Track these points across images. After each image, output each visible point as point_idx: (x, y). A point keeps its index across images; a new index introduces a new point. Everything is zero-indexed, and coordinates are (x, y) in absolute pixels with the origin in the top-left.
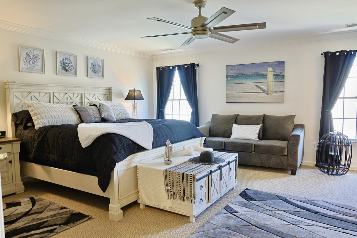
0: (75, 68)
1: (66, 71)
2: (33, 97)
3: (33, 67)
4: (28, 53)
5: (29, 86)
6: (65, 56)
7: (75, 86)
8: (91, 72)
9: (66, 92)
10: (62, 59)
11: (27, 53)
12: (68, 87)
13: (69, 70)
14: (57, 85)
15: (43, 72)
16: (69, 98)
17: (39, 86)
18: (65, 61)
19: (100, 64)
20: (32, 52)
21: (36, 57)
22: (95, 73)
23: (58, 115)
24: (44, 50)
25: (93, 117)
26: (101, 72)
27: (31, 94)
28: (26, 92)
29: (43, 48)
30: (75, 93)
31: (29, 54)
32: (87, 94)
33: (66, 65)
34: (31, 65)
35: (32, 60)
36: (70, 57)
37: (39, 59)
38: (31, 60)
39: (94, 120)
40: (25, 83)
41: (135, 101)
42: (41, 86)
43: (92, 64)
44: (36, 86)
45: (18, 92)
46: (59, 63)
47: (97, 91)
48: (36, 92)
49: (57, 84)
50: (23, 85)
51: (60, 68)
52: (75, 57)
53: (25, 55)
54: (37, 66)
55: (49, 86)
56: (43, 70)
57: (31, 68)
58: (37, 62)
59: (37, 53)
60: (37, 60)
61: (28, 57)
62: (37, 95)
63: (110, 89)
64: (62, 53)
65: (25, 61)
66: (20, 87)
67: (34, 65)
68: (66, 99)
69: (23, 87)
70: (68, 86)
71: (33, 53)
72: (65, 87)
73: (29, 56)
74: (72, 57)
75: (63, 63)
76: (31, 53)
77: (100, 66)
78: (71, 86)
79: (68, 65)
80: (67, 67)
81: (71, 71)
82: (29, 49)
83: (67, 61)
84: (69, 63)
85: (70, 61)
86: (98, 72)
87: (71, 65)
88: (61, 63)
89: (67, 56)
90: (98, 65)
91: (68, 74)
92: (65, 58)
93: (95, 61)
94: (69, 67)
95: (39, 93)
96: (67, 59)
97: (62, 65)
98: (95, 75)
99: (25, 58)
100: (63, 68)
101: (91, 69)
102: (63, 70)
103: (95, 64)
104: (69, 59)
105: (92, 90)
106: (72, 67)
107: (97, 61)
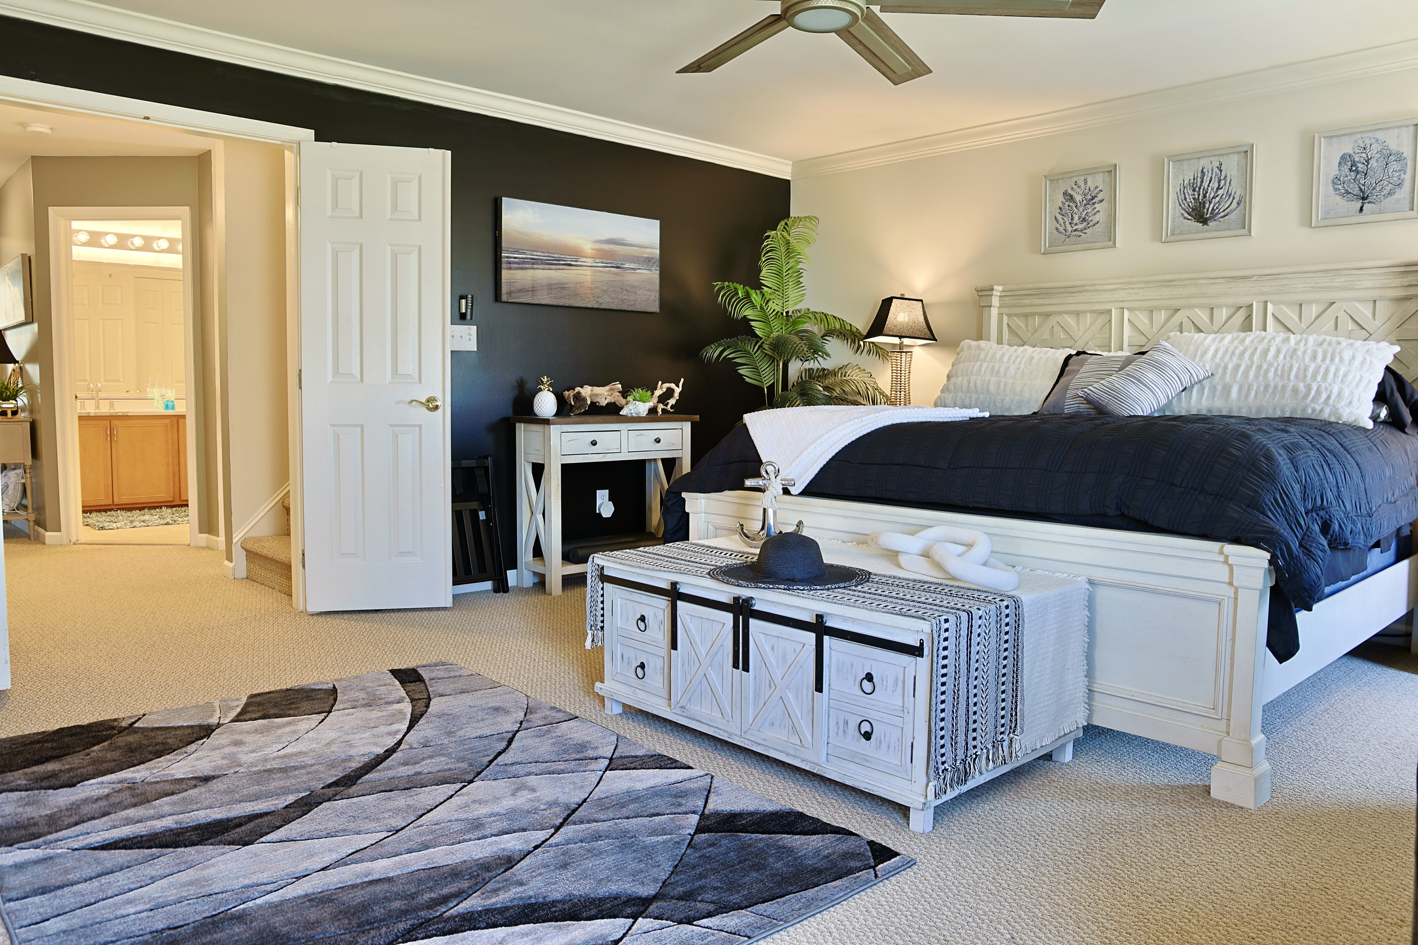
0: (1244, 202)
1: (1205, 222)
2: (1057, 328)
3: (1082, 230)
4: (1070, 191)
5: (1042, 294)
6: (1204, 162)
8: (1338, 198)
9: (1175, 303)
10: (1189, 177)
11: (1065, 194)
13: (1218, 214)
14: (1133, 283)
15: (1111, 243)
17: (1073, 292)
18: (1202, 182)
19: (1401, 143)
20: (1081, 184)
21: (1093, 198)
22: (1363, 199)
24: (1115, 165)
26: (1407, 184)
27: (1053, 320)
28: (1039, 314)
29: (1114, 163)
30: (1221, 307)
31: (1072, 193)
32: (1288, 304)
33: (1205, 196)
34: (1075, 228)
35: (1081, 209)
36: (1221, 159)
37: (1102, 201)
38: (1076, 210)
40: (1030, 286)
42: (1080, 292)
43: (1344, 158)
44: (1064, 293)
45: (1017, 315)
46: (1172, 197)
48: (1065, 313)
49: (1133, 280)
50: (1026, 295)
51: (1178, 214)
52: (1247, 153)
53: (1061, 199)
54: (1094, 225)
55: (1104, 290)
56: (1110, 237)
57: (1075, 236)
58: (1095, 214)
59: (1097, 181)
60: (1096, 205)
61: (1067, 203)
64: (1182, 158)
65: (1059, 217)
66: (1021, 301)
67: (1085, 224)
69: (1027, 302)
70: (1181, 280)
71: (1083, 187)
72: (1168, 284)
73: (1071, 198)
74: (1235, 157)
75: (1191, 192)
76: (1078, 190)
77: (1399, 159)
78: (1193, 279)
79: (1212, 196)
80: (1210, 203)
81: (1225, 216)
82: (1071, 177)
83: (1210, 182)
84: (1219, 186)
85: (1222, 178)
86: (1386, 192)
87: (1230, 190)
88: (1184, 194)
89: (1212, 159)
90: (1388, 156)
91: (1210, 231)
92: (1202, 171)
93: (1368, 142)
94: (1219, 202)
95: (1077, 314)
96: (1212, 171)
97: (1188, 200)
98: (1361, 210)
99: (1060, 208)
100: (1189, 214)
101: (1336, 186)
102: (1188, 219)
103: (1364, 155)
104: (1221, 171)
105: (1310, 285)
106: (1234, 198)
107: (1380, 135)
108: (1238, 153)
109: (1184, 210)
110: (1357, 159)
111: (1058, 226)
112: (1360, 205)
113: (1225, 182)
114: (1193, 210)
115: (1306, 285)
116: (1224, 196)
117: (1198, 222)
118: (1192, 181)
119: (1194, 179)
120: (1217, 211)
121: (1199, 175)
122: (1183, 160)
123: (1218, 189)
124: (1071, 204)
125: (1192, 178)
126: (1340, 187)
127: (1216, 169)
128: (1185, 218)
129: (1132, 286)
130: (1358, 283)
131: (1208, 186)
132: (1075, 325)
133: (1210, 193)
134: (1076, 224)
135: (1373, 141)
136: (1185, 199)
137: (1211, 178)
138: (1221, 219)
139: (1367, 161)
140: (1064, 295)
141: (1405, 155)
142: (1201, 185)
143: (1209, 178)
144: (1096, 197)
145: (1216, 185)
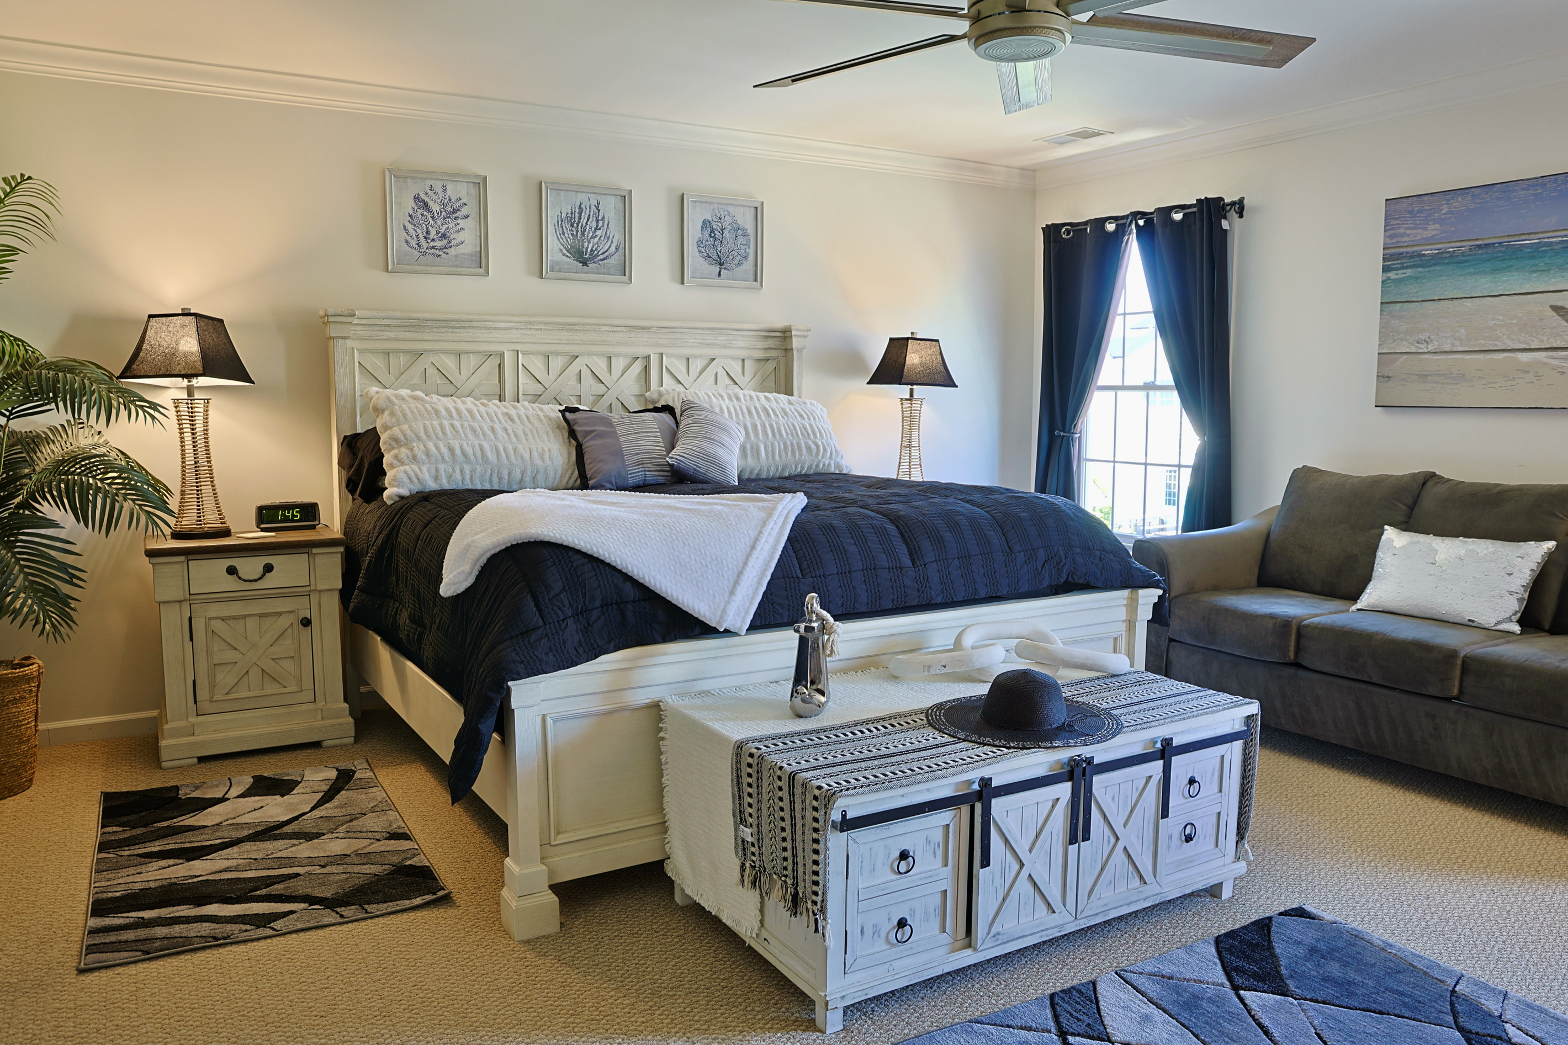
0: (625, 249)
1: (585, 263)
2: (431, 372)
3: (441, 249)
4: (423, 196)
5: (413, 326)
6: (582, 197)
7: (616, 322)
8: (702, 260)
9: (575, 349)
10: (566, 209)
11: (417, 198)
12: (581, 327)
13: (597, 255)
14: (530, 323)
15: (482, 271)
16: (586, 374)
17: (455, 327)
18: (580, 218)
19: (746, 220)
20: (439, 190)
21: (455, 211)
22: (721, 264)
23: (481, 446)
24: (485, 178)
25: (629, 460)
26: (751, 257)
27: (425, 362)
28: (405, 352)
29: (484, 174)
30: (618, 355)
31: (427, 199)
32: (678, 357)
33: (583, 234)
34: (432, 244)
35: (439, 223)
36: (599, 198)
37: (467, 217)
38: (432, 222)
39: (635, 475)
40: (398, 314)
41: (912, 391)
42: (464, 327)
43: (706, 224)
44: (442, 327)
45: (370, 351)
46: (551, 228)
47: (725, 347)
48: (443, 352)
49: (532, 319)
50: (388, 326)
51: (556, 249)
52: (625, 199)
53: (411, 203)
54: (458, 245)
55: (495, 329)
56: (480, 261)
57: (433, 254)
58: (458, 231)
59: (460, 191)
60: (459, 221)
61: (420, 211)
62: (449, 363)
63: (786, 334)
64: (560, 187)
65: (410, 227)
66: (381, 333)
67: (445, 242)
68: (573, 382)
69: (391, 334)
70: (583, 324)
71: (441, 194)
72: (570, 327)
73: (425, 206)
74: (612, 200)
75: (569, 226)
76: (434, 197)
77: (745, 235)
78: (596, 325)
79: (590, 235)
80: (589, 242)
81: (604, 259)
82: (426, 179)
83: (588, 220)
84: (597, 226)
85: (600, 218)
86: (736, 262)
87: (608, 233)
88: (562, 227)
89: (590, 195)
90: (738, 230)
91: (590, 273)
92: (580, 207)
93: (722, 213)
94: (597, 243)
95: (459, 354)
96: (590, 208)
97: (566, 235)
98: (719, 274)
99: (410, 216)
100: (568, 251)
101: (700, 249)
102: (567, 256)
103: (720, 225)
104: (599, 211)
105: (698, 341)
106: (612, 242)
107: (731, 209)
108: (616, 195)
109: (563, 245)
110: (714, 227)
111: (408, 238)
112: (718, 270)
113: (603, 223)
114: (572, 247)
115: (695, 341)
116: (602, 238)
117: (577, 261)
118: (570, 215)
119: (572, 213)
120: (596, 252)
121: (577, 210)
122: (560, 190)
123: (596, 229)
124: (425, 213)
125: (570, 212)
126: (703, 250)
127: (593, 207)
128: (564, 255)
129: (530, 327)
130: (734, 342)
131: (587, 223)
132: (454, 368)
133: (589, 232)
134: (433, 240)
135: (726, 213)
136: (564, 233)
137: (589, 215)
138: (600, 262)
139: (722, 230)
140: (444, 329)
141: (748, 231)
142: (579, 222)
143: (587, 216)
144: (459, 210)
145: (594, 224)
